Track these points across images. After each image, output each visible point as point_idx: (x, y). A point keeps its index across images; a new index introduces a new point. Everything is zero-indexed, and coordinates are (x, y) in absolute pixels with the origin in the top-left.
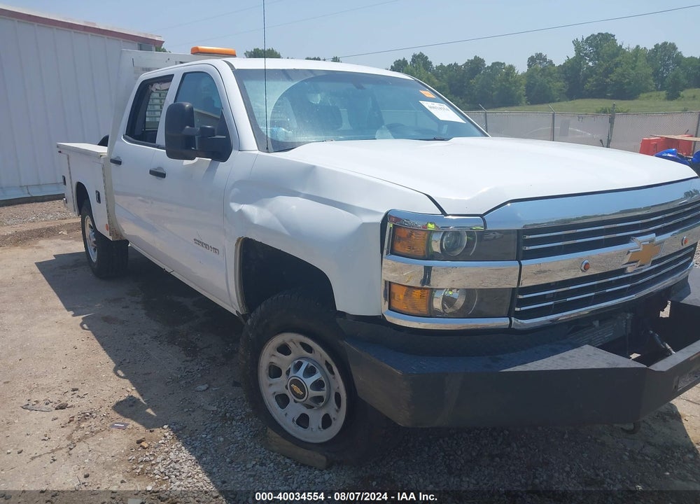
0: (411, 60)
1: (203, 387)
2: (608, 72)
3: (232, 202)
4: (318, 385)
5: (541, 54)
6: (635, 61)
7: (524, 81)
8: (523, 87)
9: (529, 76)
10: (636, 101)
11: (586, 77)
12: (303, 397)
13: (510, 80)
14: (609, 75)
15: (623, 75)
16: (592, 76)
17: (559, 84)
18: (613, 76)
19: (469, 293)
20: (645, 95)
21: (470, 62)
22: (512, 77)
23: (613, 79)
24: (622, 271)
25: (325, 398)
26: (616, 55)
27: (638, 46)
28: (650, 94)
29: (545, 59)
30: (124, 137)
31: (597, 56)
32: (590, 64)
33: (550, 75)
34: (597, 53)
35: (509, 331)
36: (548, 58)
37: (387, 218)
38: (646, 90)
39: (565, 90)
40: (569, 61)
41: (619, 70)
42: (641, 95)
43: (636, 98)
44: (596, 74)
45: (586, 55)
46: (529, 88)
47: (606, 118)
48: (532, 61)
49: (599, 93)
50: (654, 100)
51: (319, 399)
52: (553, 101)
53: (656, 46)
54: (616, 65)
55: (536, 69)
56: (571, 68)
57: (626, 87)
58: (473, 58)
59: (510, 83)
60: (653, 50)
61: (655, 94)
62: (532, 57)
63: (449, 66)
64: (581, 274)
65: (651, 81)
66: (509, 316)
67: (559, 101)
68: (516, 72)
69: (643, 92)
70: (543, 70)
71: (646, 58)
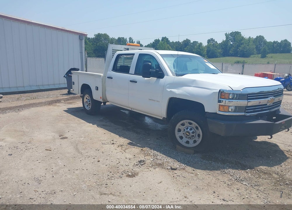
0: (161, 39)
1: (149, 140)
2: (238, 46)
3: (167, 88)
4: (193, 133)
5: (212, 39)
6: (249, 43)
7: (206, 49)
8: (206, 51)
9: (208, 47)
10: (250, 58)
11: (230, 48)
12: (189, 135)
13: (201, 48)
14: (239, 48)
15: (244, 48)
16: (232, 48)
17: (220, 50)
18: (240, 48)
19: (236, 107)
20: (253, 56)
21: (184, 41)
22: (201, 47)
23: (241, 49)
24: (266, 105)
25: (195, 136)
26: (242, 40)
27: (250, 37)
28: (254, 55)
29: (214, 41)
30: (112, 71)
31: (234, 40)
32: (231, 43)
33: (216, 47)
34: (234, 39)
35: (244, 116)
36: (215, 40)
37: (220, 91)
38: (253, 54)
39: (222, 53)
40: (223, 41)
41: (243, 46)
42: (251, 56)
43: (250, 57)
44: (234, 47)
45: (230, 39)
46: (208, 52)
47: (241, 65)
48: (209, 41)
49: (235, 55)
50: (256, 58)
51: (193, 136)
52: (217, 57)
53: (257, 37)
54: (242, 44)
55: (211, 45)
56: (224, 44)
57: (245, 52)
58: (186, 39)
59: (200, 50)
60: (256, 38)
61: (256, 55)
62: (209, 40)
63: (176, 42)
64: (259, 104)
65: (255, 50)
66: (245, 112)
67: (219, 57)
68: (203, 45)
69: (252, 55)
70: (213, 45)
71: (253, 42)
